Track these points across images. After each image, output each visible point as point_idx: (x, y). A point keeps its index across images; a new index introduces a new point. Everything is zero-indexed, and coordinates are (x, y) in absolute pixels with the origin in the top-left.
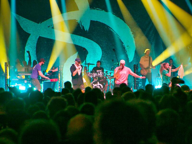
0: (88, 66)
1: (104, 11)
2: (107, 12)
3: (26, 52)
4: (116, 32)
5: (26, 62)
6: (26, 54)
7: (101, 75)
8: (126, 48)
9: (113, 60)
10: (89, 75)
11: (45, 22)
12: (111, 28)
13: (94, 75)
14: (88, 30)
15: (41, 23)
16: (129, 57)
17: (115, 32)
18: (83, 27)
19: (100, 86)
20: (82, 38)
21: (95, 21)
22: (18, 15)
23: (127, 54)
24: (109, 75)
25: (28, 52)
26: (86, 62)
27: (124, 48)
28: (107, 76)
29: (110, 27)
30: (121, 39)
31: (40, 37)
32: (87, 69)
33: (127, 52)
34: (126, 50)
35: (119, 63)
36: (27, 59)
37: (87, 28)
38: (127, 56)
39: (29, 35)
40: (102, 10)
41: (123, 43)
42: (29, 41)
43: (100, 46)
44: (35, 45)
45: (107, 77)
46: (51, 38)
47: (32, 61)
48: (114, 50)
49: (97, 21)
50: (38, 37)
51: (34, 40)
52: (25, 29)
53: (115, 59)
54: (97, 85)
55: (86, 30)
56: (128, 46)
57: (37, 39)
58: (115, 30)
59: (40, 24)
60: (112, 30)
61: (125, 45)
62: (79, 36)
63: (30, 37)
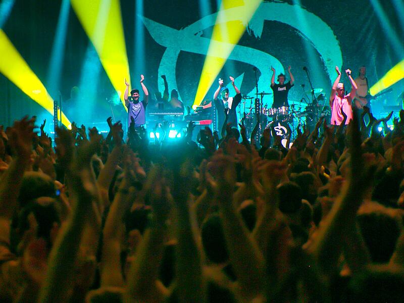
0: (262, 97)
1: (286, 4)
2: (291, 6)
3: (159, 76)
4: (309, 38)
5: (160, 94)
6: (161, 81)
7: (284, 110)
8: (326, 63)
9: (303, 86)
10: (263, 112)
11: (190, 27)
12: (300, 32)
13: (272, 111)
14: (260, 37)
15: (183, 28)
16: (331, 79)
17: (306, 37)
18: (252, 32)
19: (281, 129)
20: (250, 49)
21: (273, 20)
22: (147, 19)
23: (327, 74)
24: (298, 112)
25: (164, 77)
26: (257, 91)
27: (322, 63)
28: (294, 112)
29: (297, 30)
30: (317, 49)
31: (182, 52)
32: (260, 102)
33: (327, 69)
34: (326, 67)
35: (313, 91)
36: (161, 89)
37: (258, 33)
38: (327, 78)
39: (165, 48)
40: (284, 2)
41: (321, 56)
42: (164, 60)
43: (281, 62)
44: (174, 65)
45: (294, 114)
46: (200, 53)
47: (170, 92)
48: (305, 69)
49: (275, 22)
50: (178, 52)
51: (171, 58)
52: (157, 41)
53: (307, 84)
54: (278, 128)
55: (256, 37)
56: (329, 60)
57: (177, 55)
58: (306, 34)
59: (180, 31)
60: (302, 33)
61: (324, 58)
62: (245, 47)
63: (166, 52)
